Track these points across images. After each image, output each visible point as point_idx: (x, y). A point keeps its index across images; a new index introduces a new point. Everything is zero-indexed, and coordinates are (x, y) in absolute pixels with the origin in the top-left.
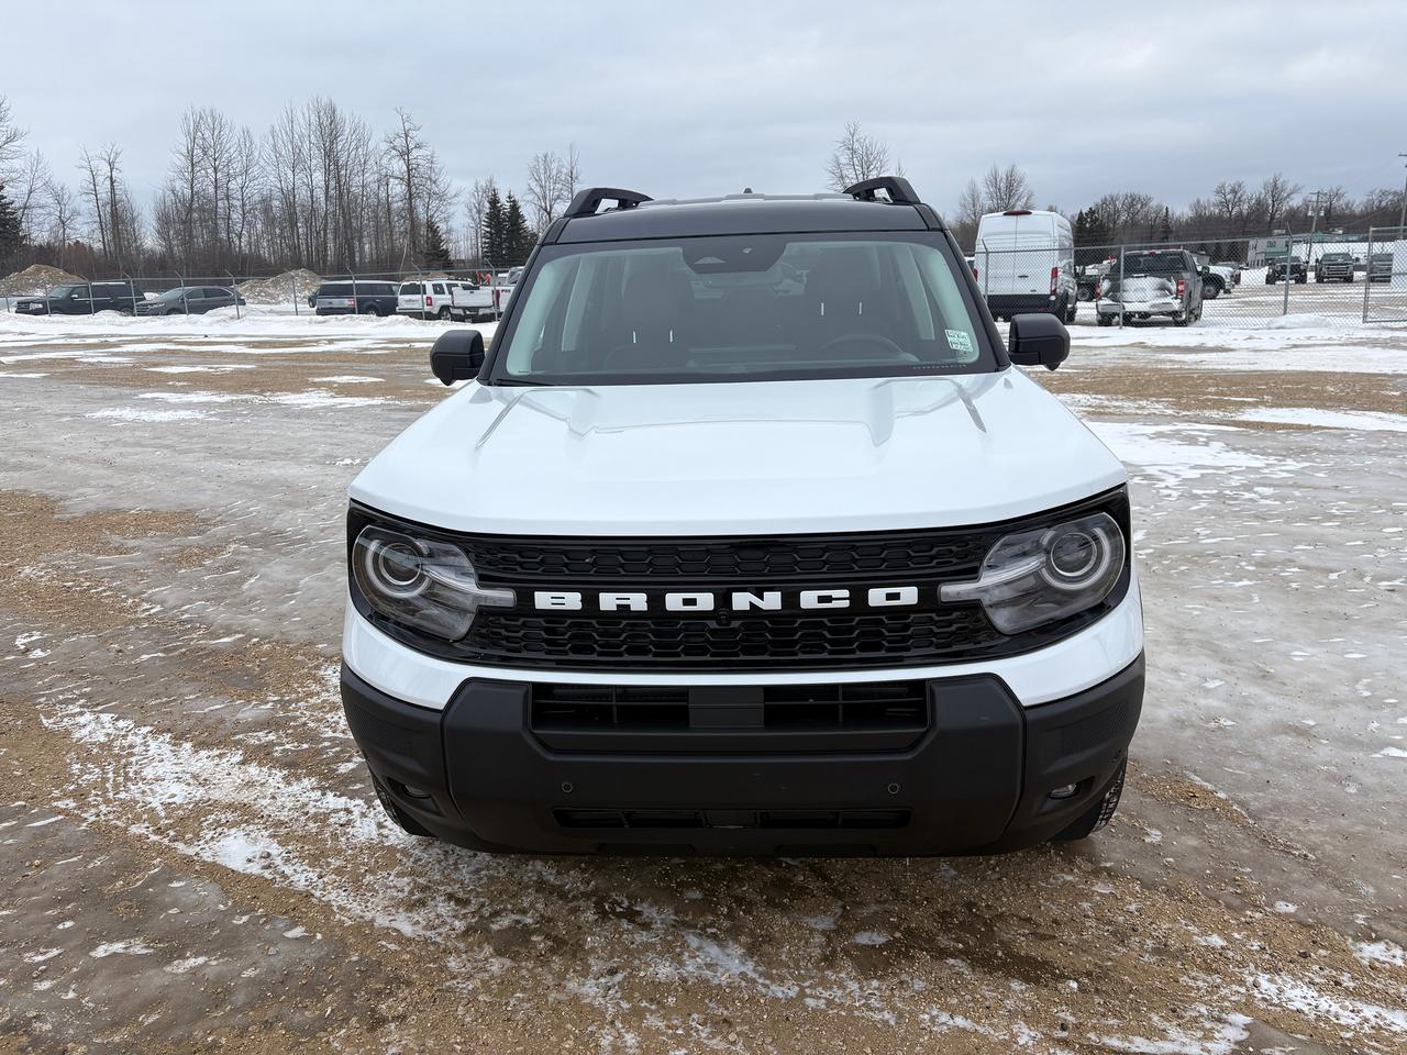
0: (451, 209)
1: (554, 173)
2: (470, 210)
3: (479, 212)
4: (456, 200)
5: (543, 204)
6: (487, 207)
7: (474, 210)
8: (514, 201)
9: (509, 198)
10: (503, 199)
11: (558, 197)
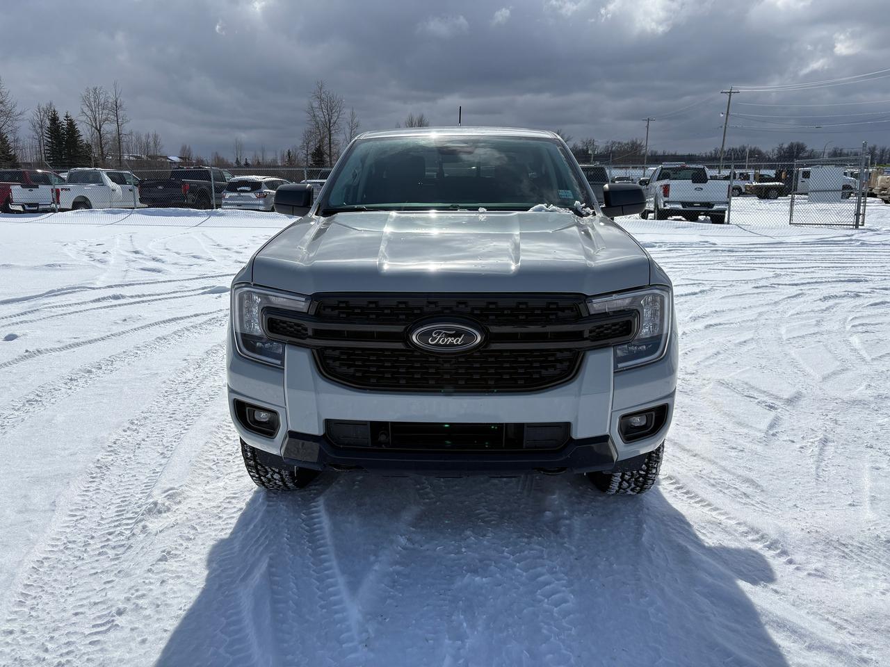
0: (17, 124)
1: (102, 101)
2: (34, 126)
3: (41, 127)
4: (20, 117)
5: (94, 124)
6: (48, 123)
7: (38, 126)
8: (70, 120)
9: (66, 117)
10: (62, 118)
11: (106, 119)
